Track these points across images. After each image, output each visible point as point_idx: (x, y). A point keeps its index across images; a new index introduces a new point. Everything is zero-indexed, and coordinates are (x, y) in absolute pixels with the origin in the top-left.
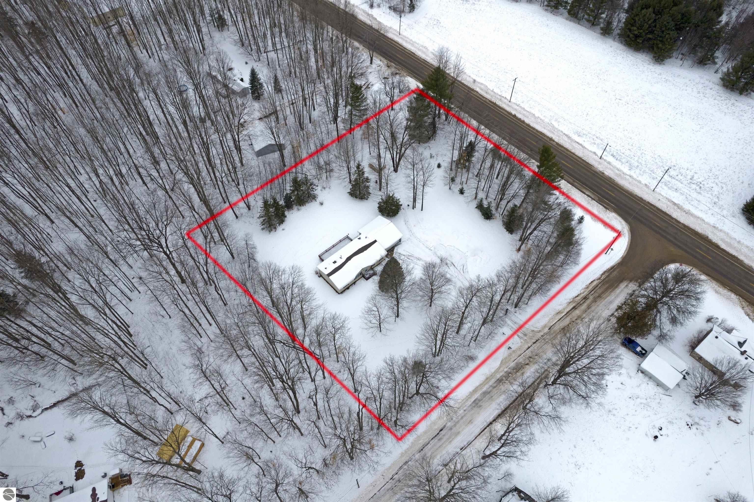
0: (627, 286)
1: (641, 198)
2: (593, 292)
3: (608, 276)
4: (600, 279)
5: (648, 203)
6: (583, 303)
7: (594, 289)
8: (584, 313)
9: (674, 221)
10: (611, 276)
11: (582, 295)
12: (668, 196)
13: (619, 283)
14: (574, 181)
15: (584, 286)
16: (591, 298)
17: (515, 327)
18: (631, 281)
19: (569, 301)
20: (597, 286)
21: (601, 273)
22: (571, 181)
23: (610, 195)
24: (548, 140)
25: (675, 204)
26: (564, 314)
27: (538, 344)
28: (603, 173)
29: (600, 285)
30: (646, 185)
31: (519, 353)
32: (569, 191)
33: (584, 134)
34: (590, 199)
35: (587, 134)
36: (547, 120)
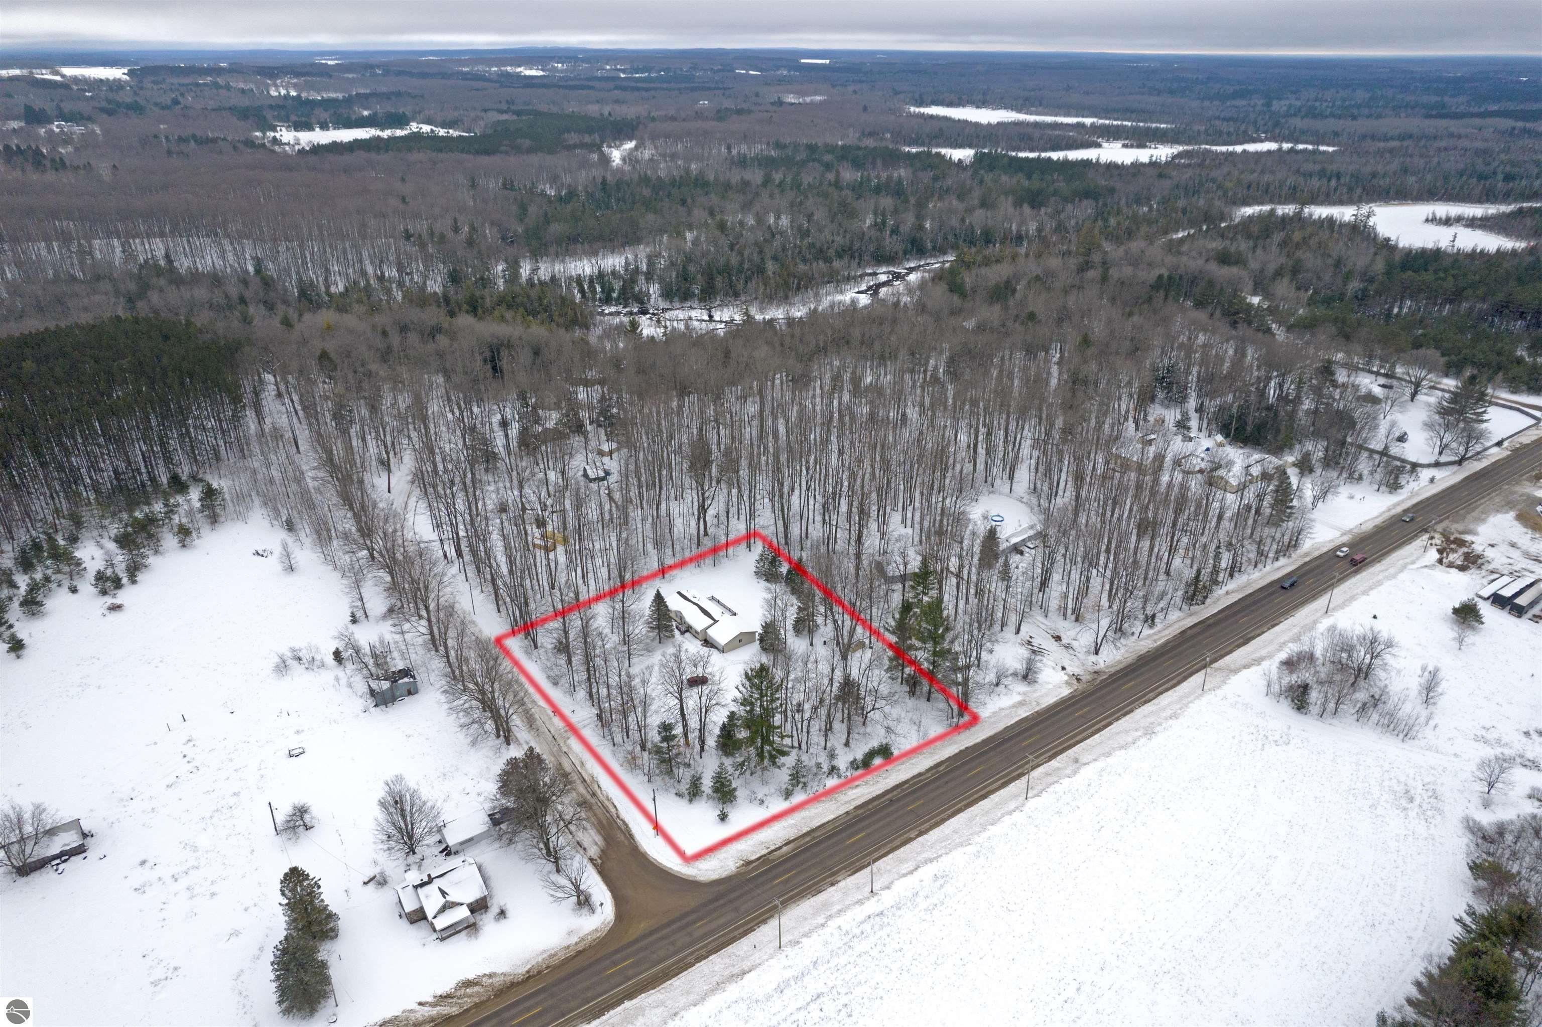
0: (596, 844)
3: (619, 828)
5: (751, 930)
9: (703, 952)
11: (598, 791)
12: (761, 968)
13: (603, 837)
14: (814, 838)
15: (611, 795)
16: (592, 801)
17: (579, 726)
18: (602, 851)
20: (607, 812)
21: (626, 820)
22: (818, 834)
23: (776, 878)
24: (923, 828)
25: (744, 973)
27: (551, 739)
28: (833, 884)
29: (608, 815)
30: (798, 943)
31: (547, 723)
32: (791, 826)
33: (942, 886)
34: (772, 848)
35: (943, 890)
36: (978, 839)
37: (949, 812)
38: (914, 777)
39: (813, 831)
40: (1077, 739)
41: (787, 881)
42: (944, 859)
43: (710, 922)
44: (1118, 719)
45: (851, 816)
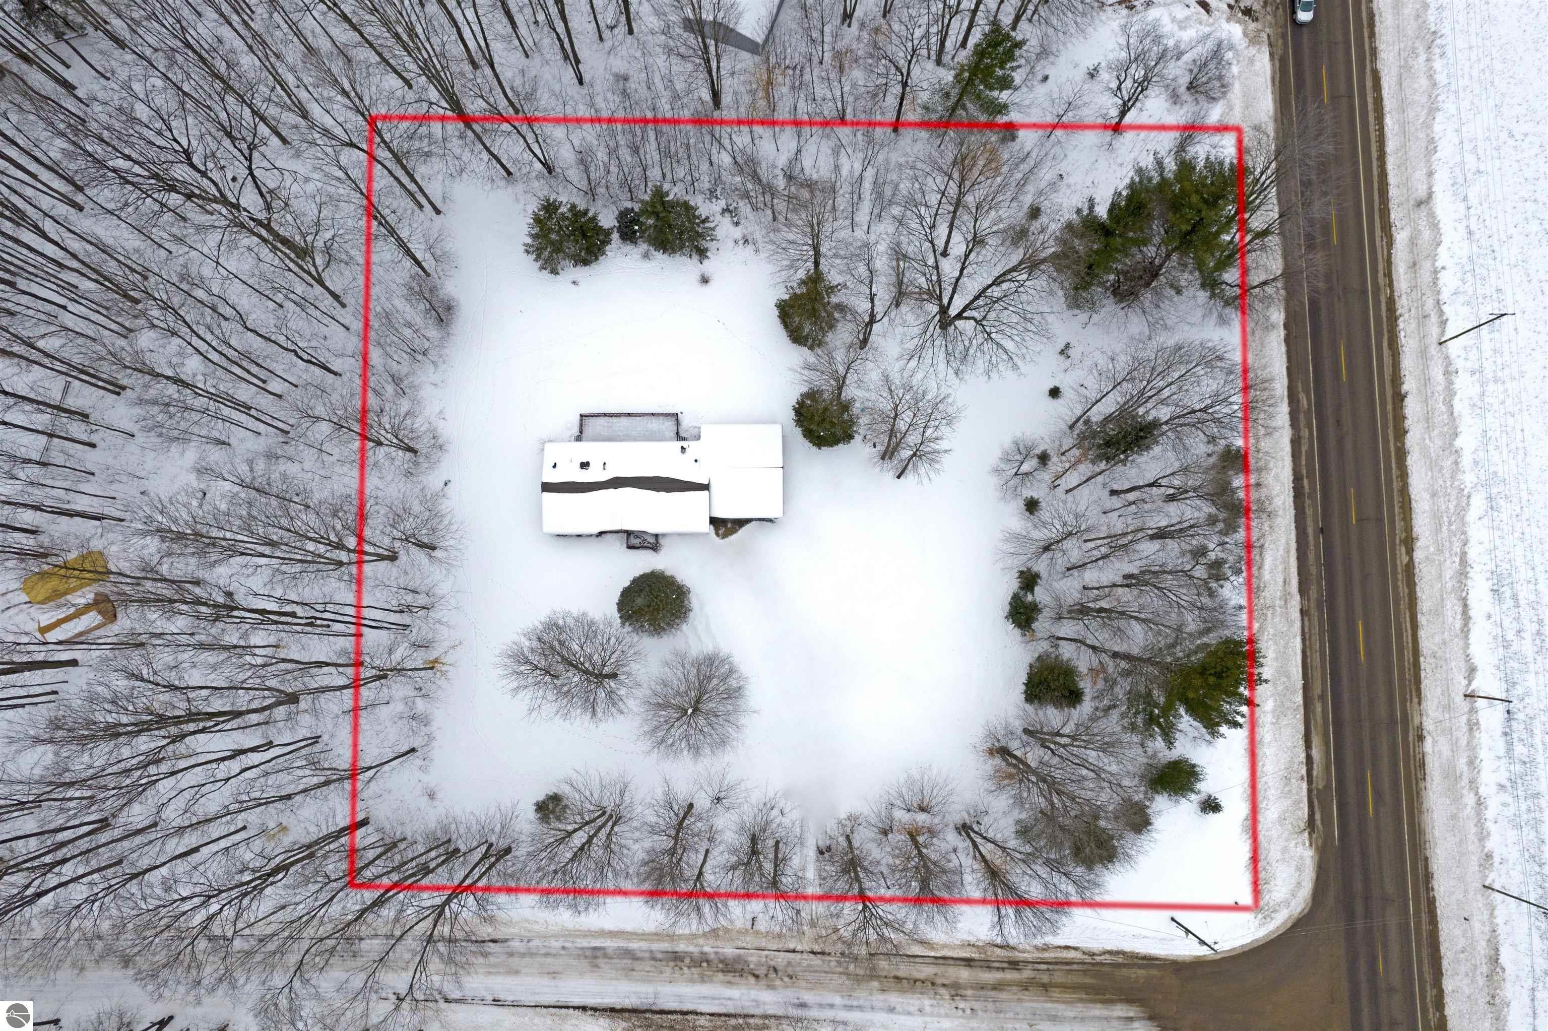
0: (1130, 1019)
1: (1428, 876)
2: (1044, 967)
3: (1117, 966)
4: (1094, 954)
5: (1431, 903)
6: (998, 969)
7: (1056, 963)
8: (972, 988)
9: (1430, 993)
10: (1124, 971)
11: (1012, 954)
12: (1502, 930)
13: (1121, 1001)
14: (1322, 697)
15: (1039, 941)
16: (1027, 974)
18: (1151, 1018)
19: (972, 940)
20: (1067, 964)
21: (1109, 948)
23: (1362, 805)
24: (1400, 535)
25: (1494, 960)
26: (932, 954)
27: (816, 961)
28: (1421, 738)
29: (1075, 967)
30: (1489, 856)
31: (763, 943)
32: (1280, 712)
33: (1515, 597)
34: (1304, 771)
35: (1522, 602)
36: (1468, 479)
37: (1395, 472)
38: (1295, 456)
39: (1306, 689)
40: (1375, 154)
41: (1378, 794)
42: (1474, 553)
43: (1385, 946)
44: (1374, 52)
45: (1315, 614)
